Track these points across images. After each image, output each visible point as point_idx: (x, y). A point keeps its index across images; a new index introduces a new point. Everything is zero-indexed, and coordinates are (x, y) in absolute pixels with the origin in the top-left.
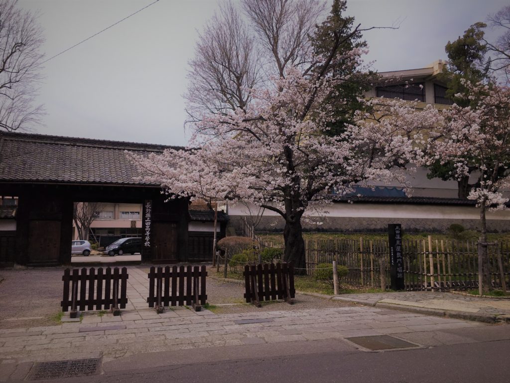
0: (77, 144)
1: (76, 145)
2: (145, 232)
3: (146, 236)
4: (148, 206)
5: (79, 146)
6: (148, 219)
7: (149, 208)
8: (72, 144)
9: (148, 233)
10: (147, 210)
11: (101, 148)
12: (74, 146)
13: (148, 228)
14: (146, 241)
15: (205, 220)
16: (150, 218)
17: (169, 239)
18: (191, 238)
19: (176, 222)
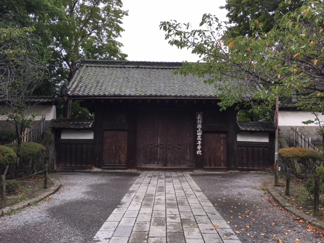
0: (140, 67)
2: (197, 141)
3: (198, 145)
4: (199, 117)
5: (142, 68)
7: (200, 120)
8: (136, 66)
9: (199, 143)
10: (198, 121)
12: (137, 68)
13: (199, 138)
14: (198, 149)
15: (253, 130)
16: (201, 129)
17: (219, 148)
18: (240, 148)
19: (225, 133)
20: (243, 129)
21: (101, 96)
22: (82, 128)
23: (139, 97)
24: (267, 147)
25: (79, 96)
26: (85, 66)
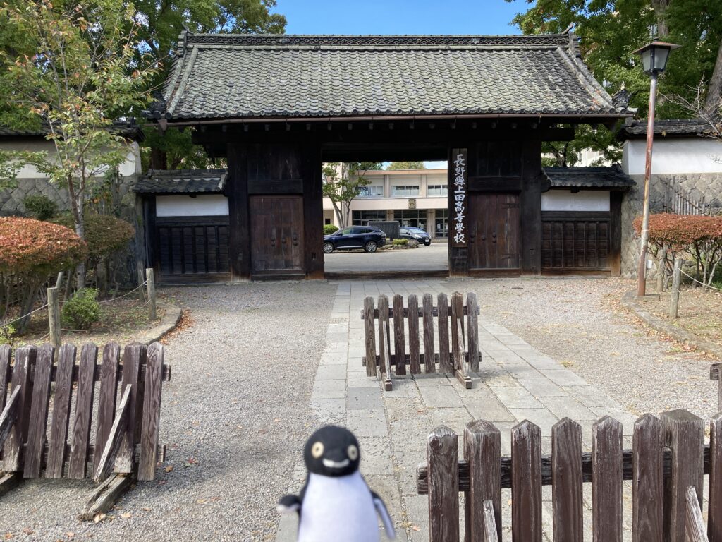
0: (322, 47)
1: (320, 49)
2: (454, 214)
3: (457, 222)
4: (460, 160)
5: (326, 50)
6: (460, 188)
7: (461, 166)
8: (313, 47)
9: (460, 217)
10: (457, 170)
11: (364, 51)
12: (316, 50)
13: (459, 207)
14: (456, 232)
15: (579, 185)
16: (465, 187)
17: (502, 228)
18: (549, 225)
19: (516, 193)
20: (558, 183)
21: (243, 117)
22: (203, 190)
23: (330, 116)
24: (606, 222)
25: (193, 118)
26: (195, 50)
